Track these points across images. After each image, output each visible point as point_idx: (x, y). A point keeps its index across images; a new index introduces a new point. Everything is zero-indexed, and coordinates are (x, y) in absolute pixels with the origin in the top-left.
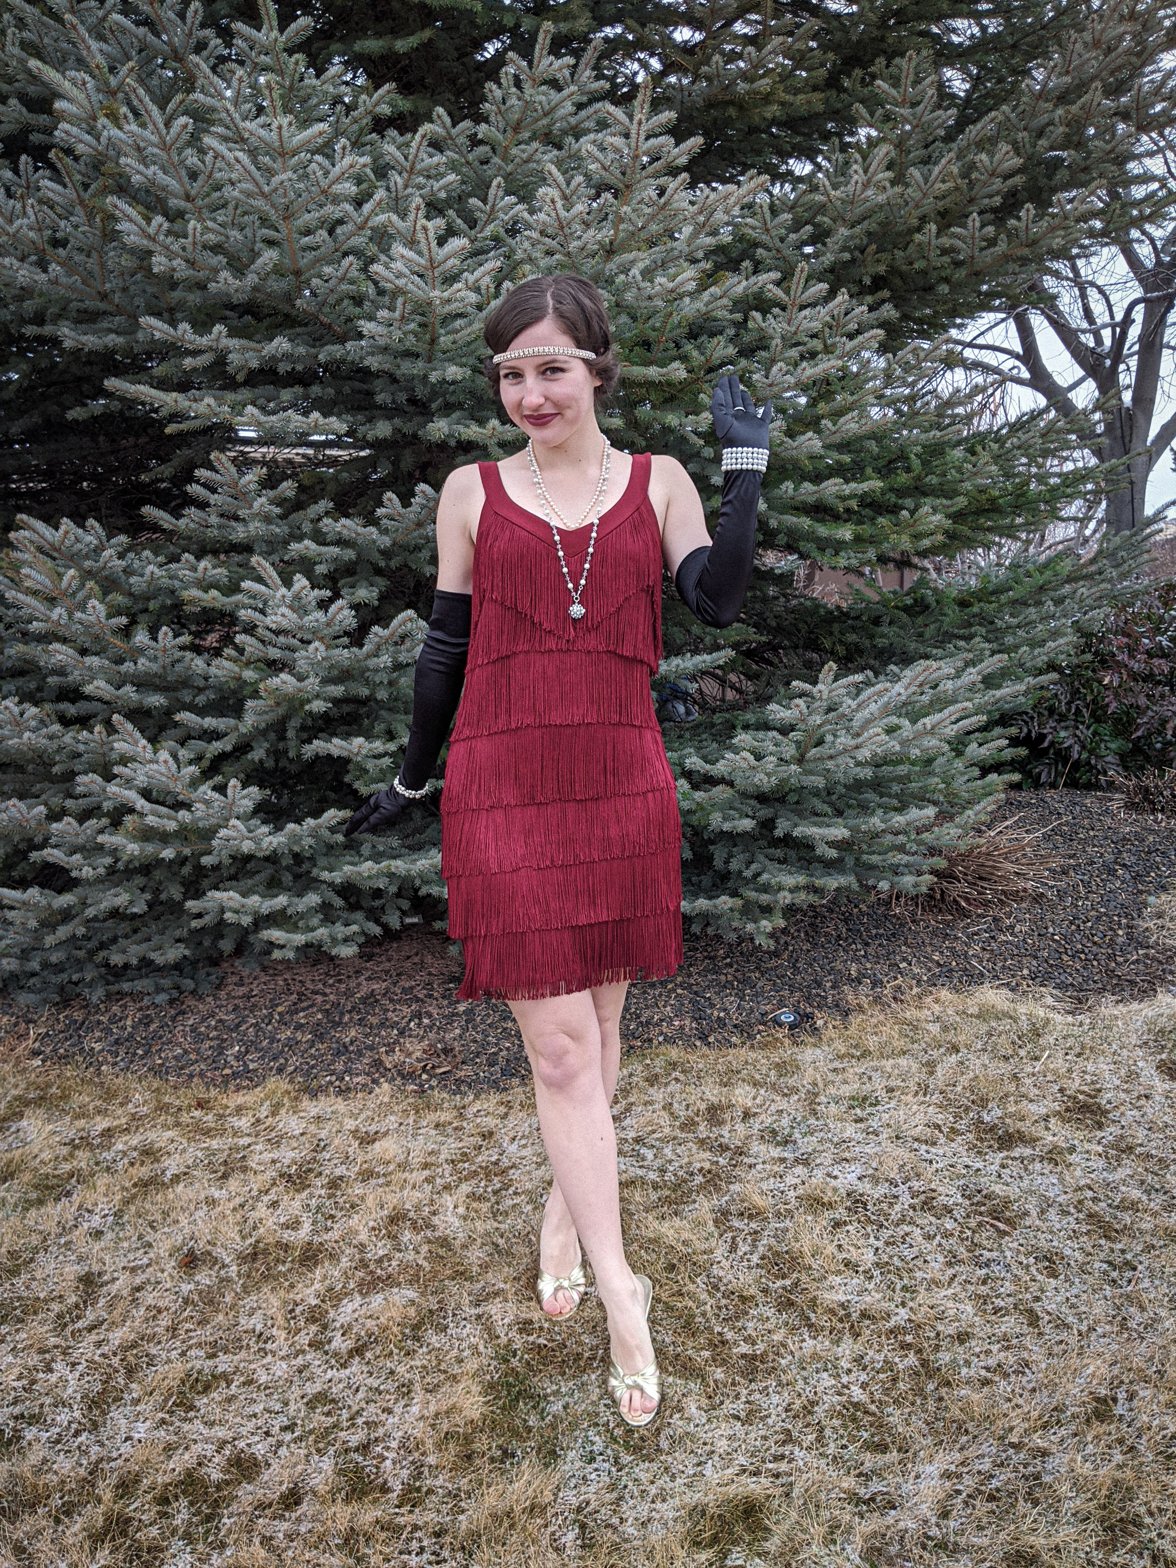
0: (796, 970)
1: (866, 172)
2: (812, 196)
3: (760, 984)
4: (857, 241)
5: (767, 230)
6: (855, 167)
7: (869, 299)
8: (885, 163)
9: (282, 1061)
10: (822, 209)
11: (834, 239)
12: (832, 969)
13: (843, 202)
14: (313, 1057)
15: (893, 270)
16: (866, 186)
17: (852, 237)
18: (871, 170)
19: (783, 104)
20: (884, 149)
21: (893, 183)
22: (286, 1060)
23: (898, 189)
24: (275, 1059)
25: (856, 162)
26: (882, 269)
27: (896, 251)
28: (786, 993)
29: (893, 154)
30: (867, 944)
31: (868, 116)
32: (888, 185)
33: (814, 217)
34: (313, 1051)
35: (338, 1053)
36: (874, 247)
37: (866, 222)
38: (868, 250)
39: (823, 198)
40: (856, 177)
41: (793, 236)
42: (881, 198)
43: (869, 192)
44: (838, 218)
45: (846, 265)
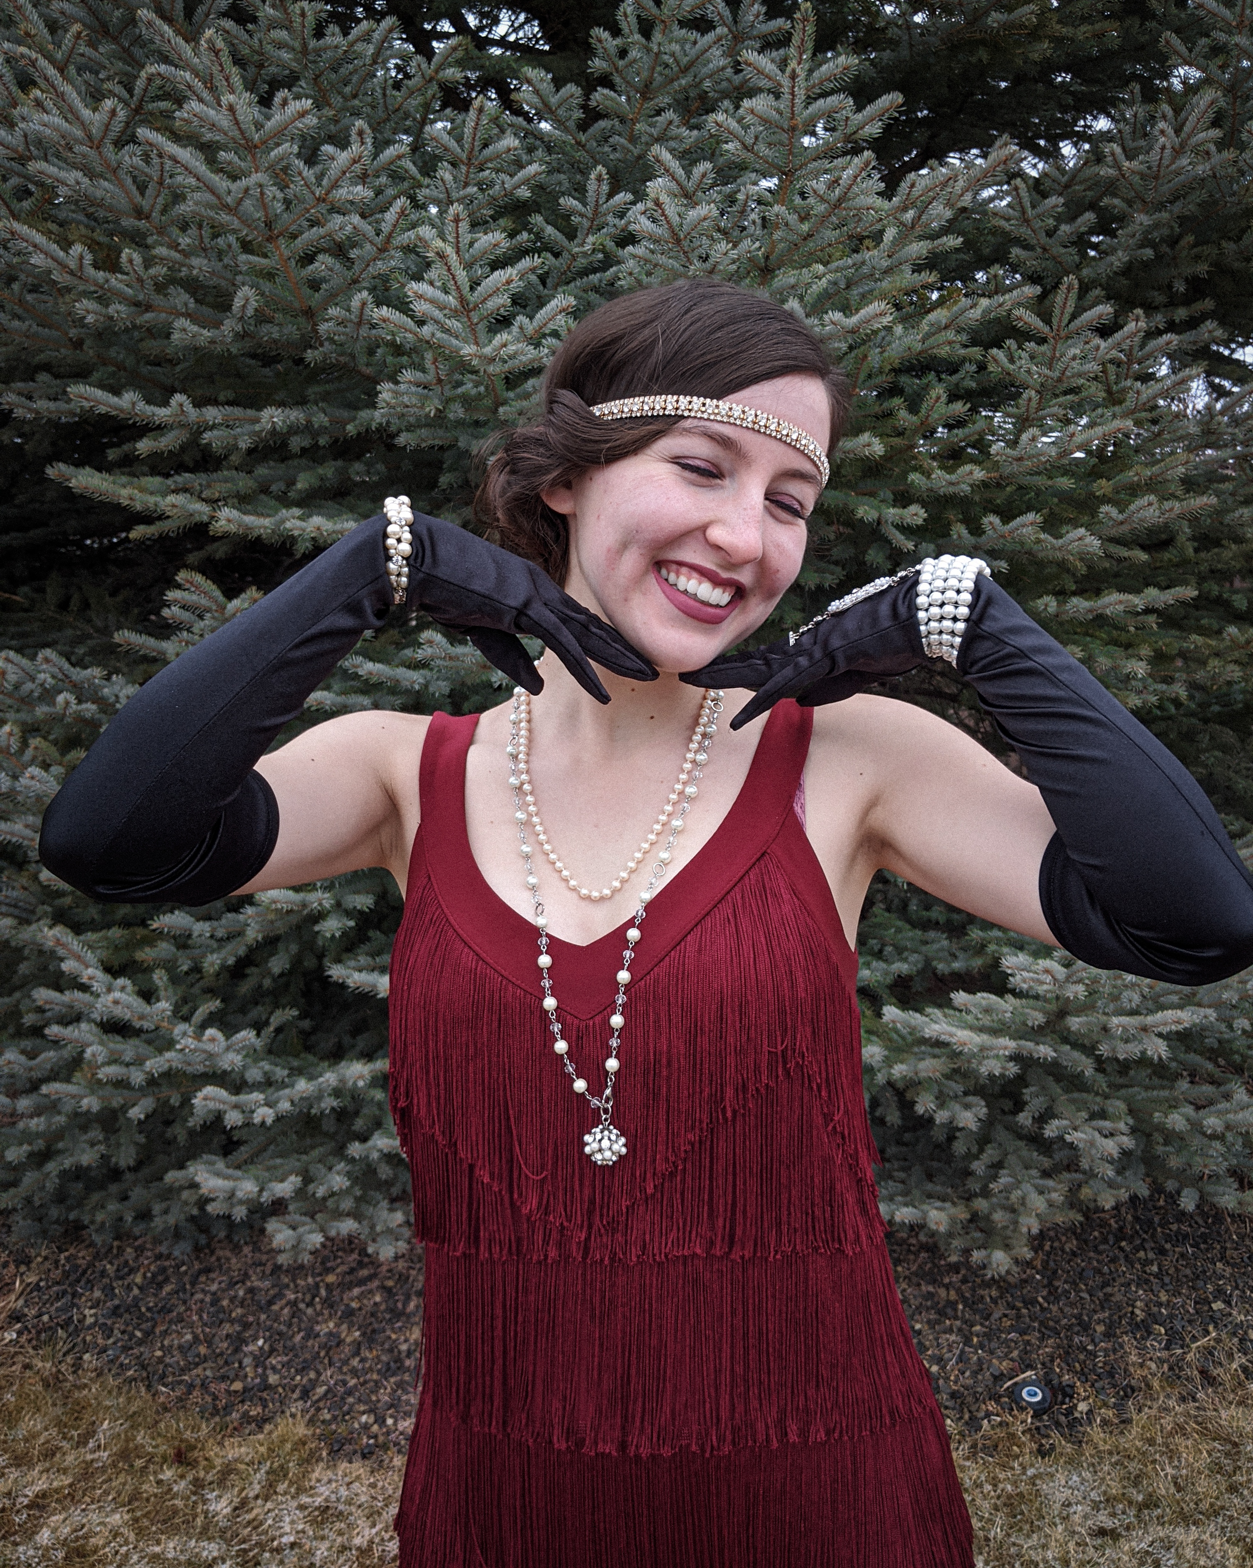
0: (1053, 1295)
1: (1178, 131)
2: (1096, 169)
3: (996, 1315)
4: (1166, 231)
5: (1027, 221)
6: (1162, 125)
7: (1181, 314)
8: (1211, 115)
9: (312, 1375)
10: (1111, 187)
11: (1129, 230)
12: (1108, 1296)
13: (1143, 176)
14: (354, 1372)
15: (1220, 268)
16: (1178, 152)
17: (1156, 226)
18: (1187, 128)
19: (1053, 39)
20: (1209, 95)
21: (1221, 145)
22: (319, 1374)
23: (1229, 155)
24: (301, 1371)
25: (1164, 117)
26: (1202, 269)
27: (1224, 244)
28: (1033, 1338)
29: (1222, 103)
30: (1162, 1252)
31: (1183, 49)
32: (1213, 148)
33: (1100, 199)
34: (355, 1362)
35: (387, 1372)
36: (1190, 238)
37: (1179, 204)
38: (1183, 243)
39: (1111, 172)
40: (1162, 139)
41: (1065, 228)
42: (1203, 169)
43: (1184, 161)
44: (1137, 200)
45: (1146, 265)
